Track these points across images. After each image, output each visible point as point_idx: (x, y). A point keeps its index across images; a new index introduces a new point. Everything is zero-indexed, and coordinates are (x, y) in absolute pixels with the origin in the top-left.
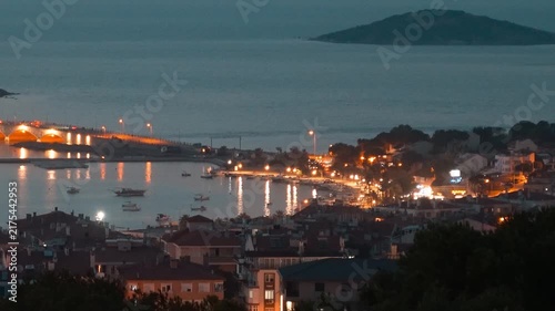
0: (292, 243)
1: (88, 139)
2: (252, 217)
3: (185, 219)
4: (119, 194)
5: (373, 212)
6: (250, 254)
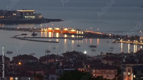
0: (135, 60)
1: (82, 32)
2: (125, 53)
3: (107, 53)
4: (90, 47)
6: (124, 63)
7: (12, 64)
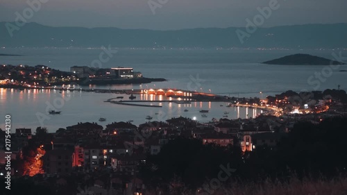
0: (255, 127)
1: (191, 94)
2: (242, 119)
3: (221, 119)
4: (200, 112)
5: (281, 117)
6: (241, 131)
7: (106, 134)
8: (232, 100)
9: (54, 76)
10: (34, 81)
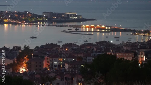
0: (147, 47)
1: (110, 28)
2: (139, 42)
3: (127, 42)
4: (115, 38)
6: (139, 49)
7: (62, 50)
8: (134, 31)
9: (34, 17)
10: (23, 20)
